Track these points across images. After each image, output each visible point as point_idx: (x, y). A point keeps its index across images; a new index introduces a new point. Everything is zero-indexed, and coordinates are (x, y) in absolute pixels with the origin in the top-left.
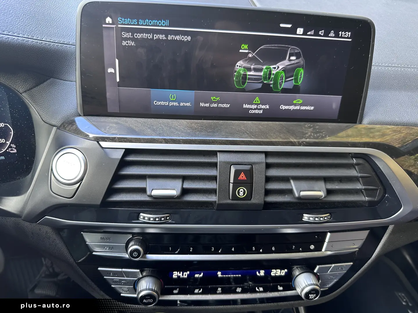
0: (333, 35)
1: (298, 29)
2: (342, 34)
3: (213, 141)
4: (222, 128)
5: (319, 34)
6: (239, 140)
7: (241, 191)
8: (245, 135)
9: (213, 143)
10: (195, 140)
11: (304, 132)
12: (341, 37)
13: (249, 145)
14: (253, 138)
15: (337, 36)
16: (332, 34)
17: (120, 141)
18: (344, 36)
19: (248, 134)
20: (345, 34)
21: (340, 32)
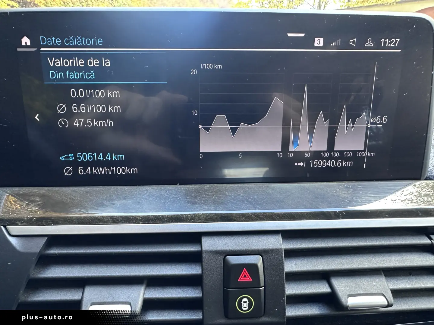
0: (371, 45)
1: (316, 39)
2: (385, 42)
3: (192, 217)
4: (208, 195)
5: (350, 44)
6: (236, 214)
7: (245, 302)
8: (246, 204)
9: (193, 219)
10: (163, 216)
11: (341, 196)
12: (385, 48)
13: (253, 220)
14: (259, 209)
15: (378, 46)
16: (369, 43)
17: (40, 223)
18: (389, 45)
19: (250, 202)
20: (390, 41)
21: (383, 40)
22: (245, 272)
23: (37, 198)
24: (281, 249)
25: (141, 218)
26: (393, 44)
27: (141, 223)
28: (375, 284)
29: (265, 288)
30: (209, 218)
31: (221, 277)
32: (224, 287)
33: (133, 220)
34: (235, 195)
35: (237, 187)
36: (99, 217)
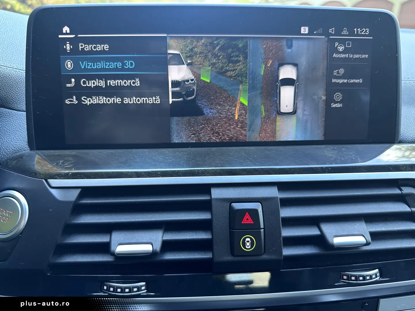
0: (347, 33)
1: (302, 28)
2: (358, 31)
4: (215, 155)
5: (330, 32)
7: (248, 242)
8: (247, 162)
9: (203, 174)
11: (327, 155)
12: (358, 35)
14: (258, 166)
15: (352, 33)
16: (345, 32)
17: (75, 177)
18: (361, 33)
19: (251, 161)
20: (361, 31)
21: (356, 29)
22: (247, 216)
23: (70, 158)
24: (277, 197)
25: (161, 172)
26: (363, 33)
27: (161, 176)
28: (356, 227)
29: (264, 230)
30: (216, 173)
31: (227, 220)
32: (230, 229)
33: (153, 175)
34: (238, 155)
35: (240, 149)
36: (125, 172)
